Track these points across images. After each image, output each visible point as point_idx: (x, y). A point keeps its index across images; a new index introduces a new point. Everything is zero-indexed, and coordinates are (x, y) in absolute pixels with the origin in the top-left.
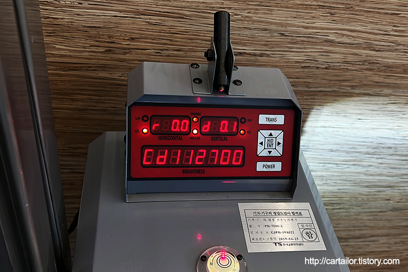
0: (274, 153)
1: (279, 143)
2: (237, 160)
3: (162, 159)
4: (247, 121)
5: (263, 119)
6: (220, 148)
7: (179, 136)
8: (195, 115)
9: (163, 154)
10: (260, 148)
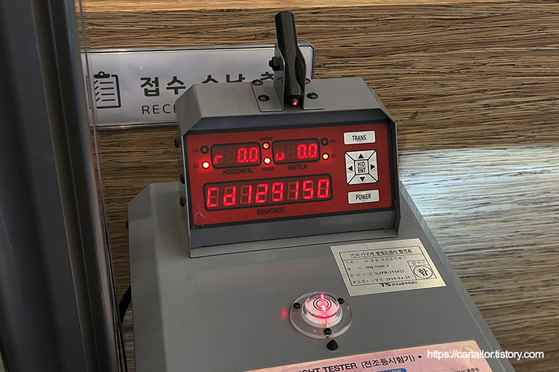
0: (368, 180)
1: (372, 167)
2: (323, 192)
3: (230, 199)
4: (329, 141)
5: (349, 138)
6: (301, 178)
7: (247, 168)
8: (266, 141)
9: (230, 192)
10: (349, 175)
